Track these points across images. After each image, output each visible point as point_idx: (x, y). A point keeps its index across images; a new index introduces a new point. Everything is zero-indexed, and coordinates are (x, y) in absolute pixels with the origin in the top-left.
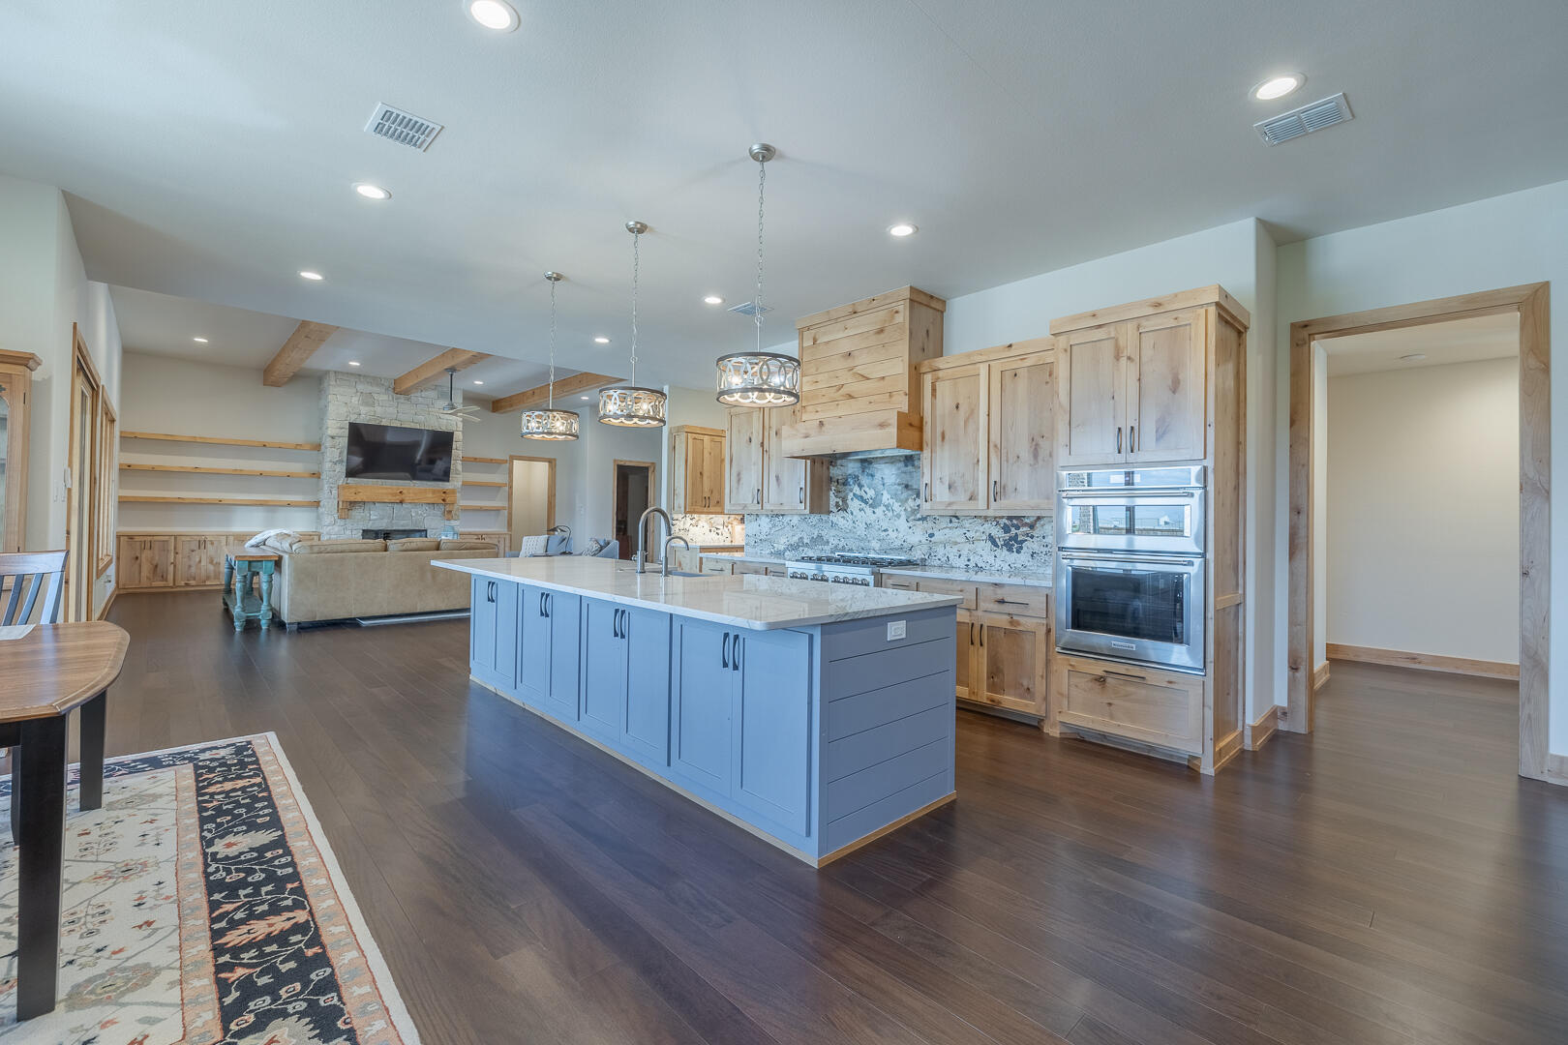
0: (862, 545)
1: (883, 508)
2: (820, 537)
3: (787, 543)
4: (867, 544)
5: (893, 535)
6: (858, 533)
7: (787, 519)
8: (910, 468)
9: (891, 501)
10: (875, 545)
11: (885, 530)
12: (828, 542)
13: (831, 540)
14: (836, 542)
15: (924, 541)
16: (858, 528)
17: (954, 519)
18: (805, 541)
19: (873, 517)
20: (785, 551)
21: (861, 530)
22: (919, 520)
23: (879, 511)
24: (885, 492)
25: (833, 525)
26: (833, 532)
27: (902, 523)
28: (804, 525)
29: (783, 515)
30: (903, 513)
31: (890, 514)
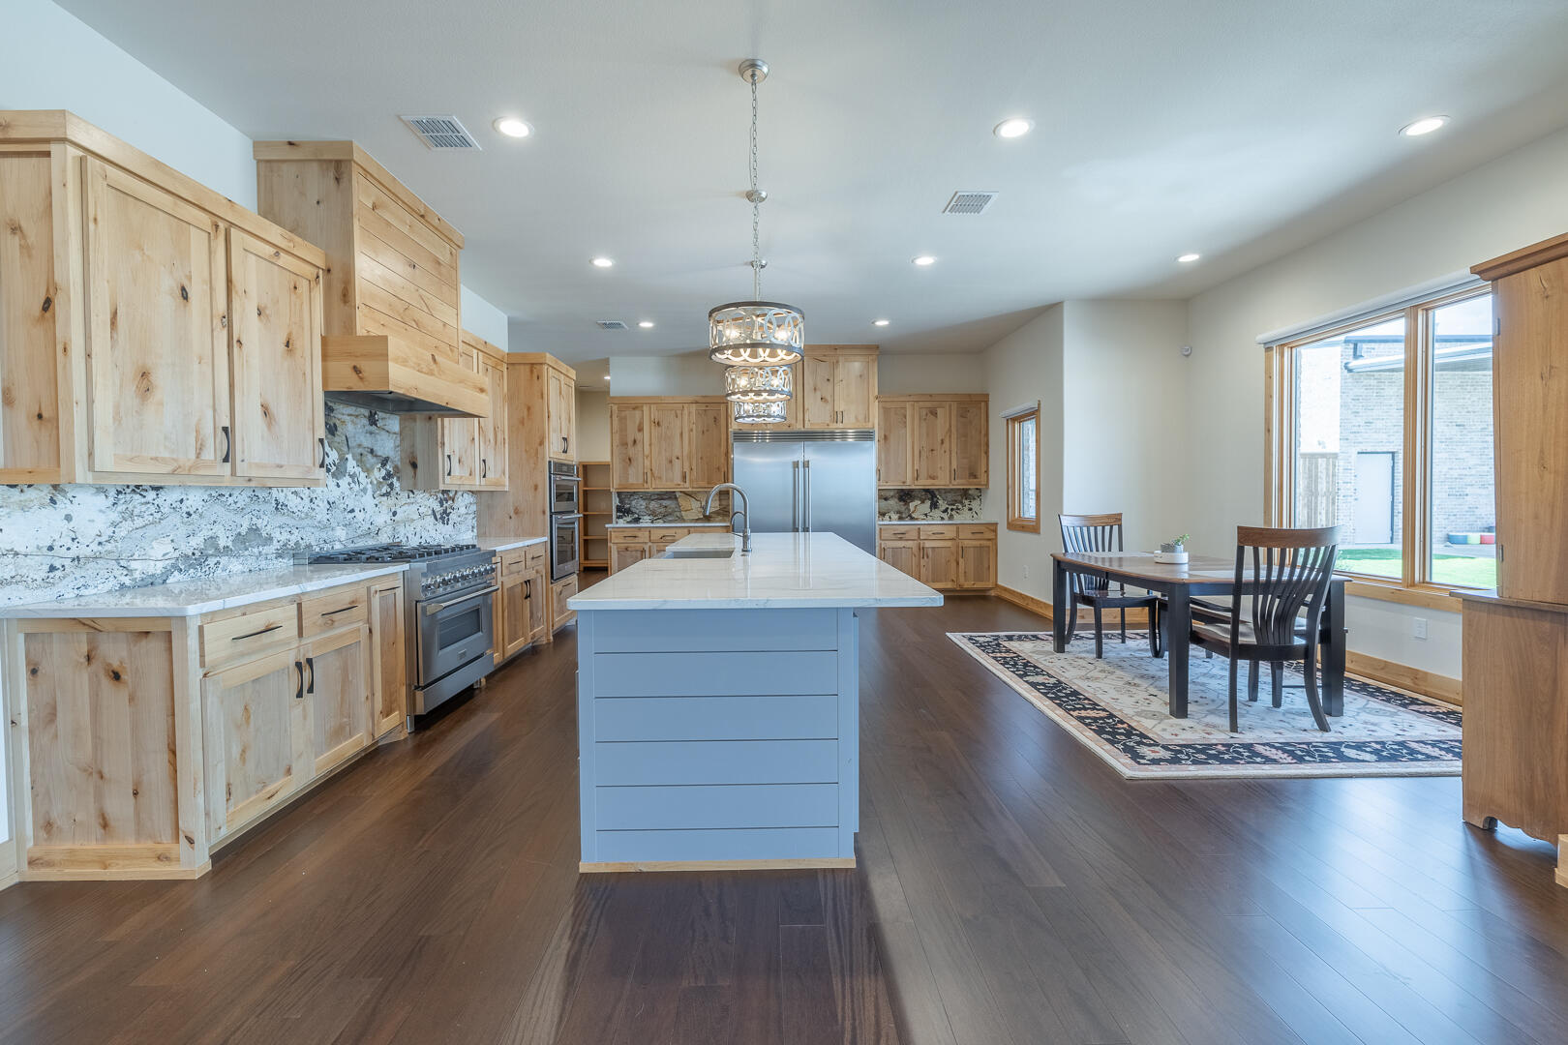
0: (324, 535)
1: (348, 479)
2: (254, 530)
3: (177, 554)
4: (330, 533)
5: (360, 516)
6: (319, 517)
7: (169, 498)
8: (374, 428)
9: (358, 470)
10: (341, 533)
11: (352, 511)
12: (271, 539)
13: (276, 535)
14: (285, 536)
15: (389, 522)
16: (317, 510)
17: (411, 495)
18: (222, 543)
19: (337, 492)
20: (167, 574)
21: (321, 514)
22: (383, 495)
23: (344, 481)
24: (349, 456)
25: (279, 506)
26: (280, 520)
27: (368, 500)
28: (218, 508)
29: (154, 488)
30: (369, 486)
31: (356, 488)
